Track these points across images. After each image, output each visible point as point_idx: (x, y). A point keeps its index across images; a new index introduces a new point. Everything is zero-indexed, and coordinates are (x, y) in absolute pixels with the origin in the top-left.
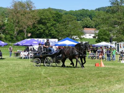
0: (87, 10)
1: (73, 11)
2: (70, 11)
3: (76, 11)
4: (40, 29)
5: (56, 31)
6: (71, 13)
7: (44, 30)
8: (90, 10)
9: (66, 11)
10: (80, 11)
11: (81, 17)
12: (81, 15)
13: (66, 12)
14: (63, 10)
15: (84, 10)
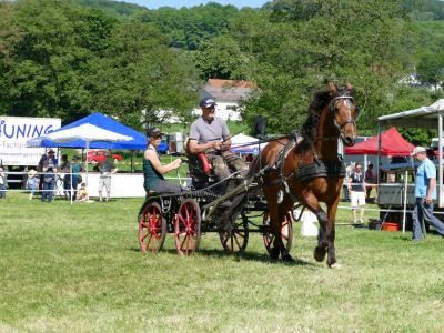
0: (229, 7)
1: (174, 9)
2: (162, 8)
3: (184, 9)
4: (22, 80)
6: (165, 19)
7: (40, 84)
9: (145, 8)
10: (200, 9)
11: (206, 34)
12: (205, 27)
13: (143, 12)
14: (130, 6)
15: (214, 5)
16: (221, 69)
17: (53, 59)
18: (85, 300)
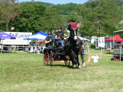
0: (75, 4)
2: (58, 4)
3: (63, 4)
4: (22, 23)
5: (40, 25)
6: (59, 7)
7: (27, 24)
8: (78, 4)
9: (53, 4)
10: (67, 4)
11: (69, 11)
12: (69, 9)
14: (50, 4)
15: (72, 3)
16: (73, 20)
17: (30, 17)
18: (38, 79)
